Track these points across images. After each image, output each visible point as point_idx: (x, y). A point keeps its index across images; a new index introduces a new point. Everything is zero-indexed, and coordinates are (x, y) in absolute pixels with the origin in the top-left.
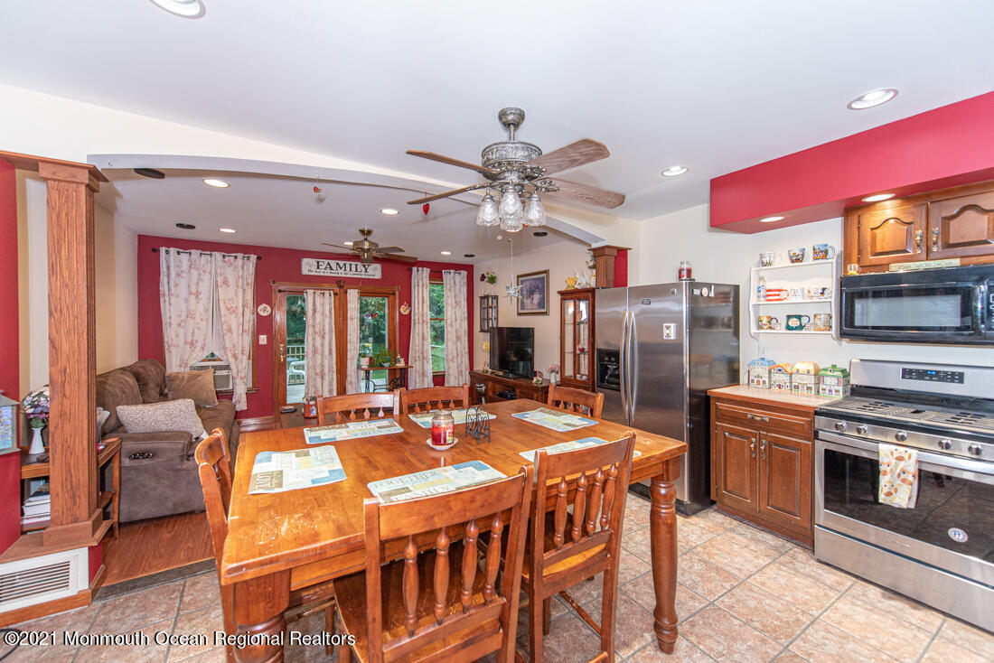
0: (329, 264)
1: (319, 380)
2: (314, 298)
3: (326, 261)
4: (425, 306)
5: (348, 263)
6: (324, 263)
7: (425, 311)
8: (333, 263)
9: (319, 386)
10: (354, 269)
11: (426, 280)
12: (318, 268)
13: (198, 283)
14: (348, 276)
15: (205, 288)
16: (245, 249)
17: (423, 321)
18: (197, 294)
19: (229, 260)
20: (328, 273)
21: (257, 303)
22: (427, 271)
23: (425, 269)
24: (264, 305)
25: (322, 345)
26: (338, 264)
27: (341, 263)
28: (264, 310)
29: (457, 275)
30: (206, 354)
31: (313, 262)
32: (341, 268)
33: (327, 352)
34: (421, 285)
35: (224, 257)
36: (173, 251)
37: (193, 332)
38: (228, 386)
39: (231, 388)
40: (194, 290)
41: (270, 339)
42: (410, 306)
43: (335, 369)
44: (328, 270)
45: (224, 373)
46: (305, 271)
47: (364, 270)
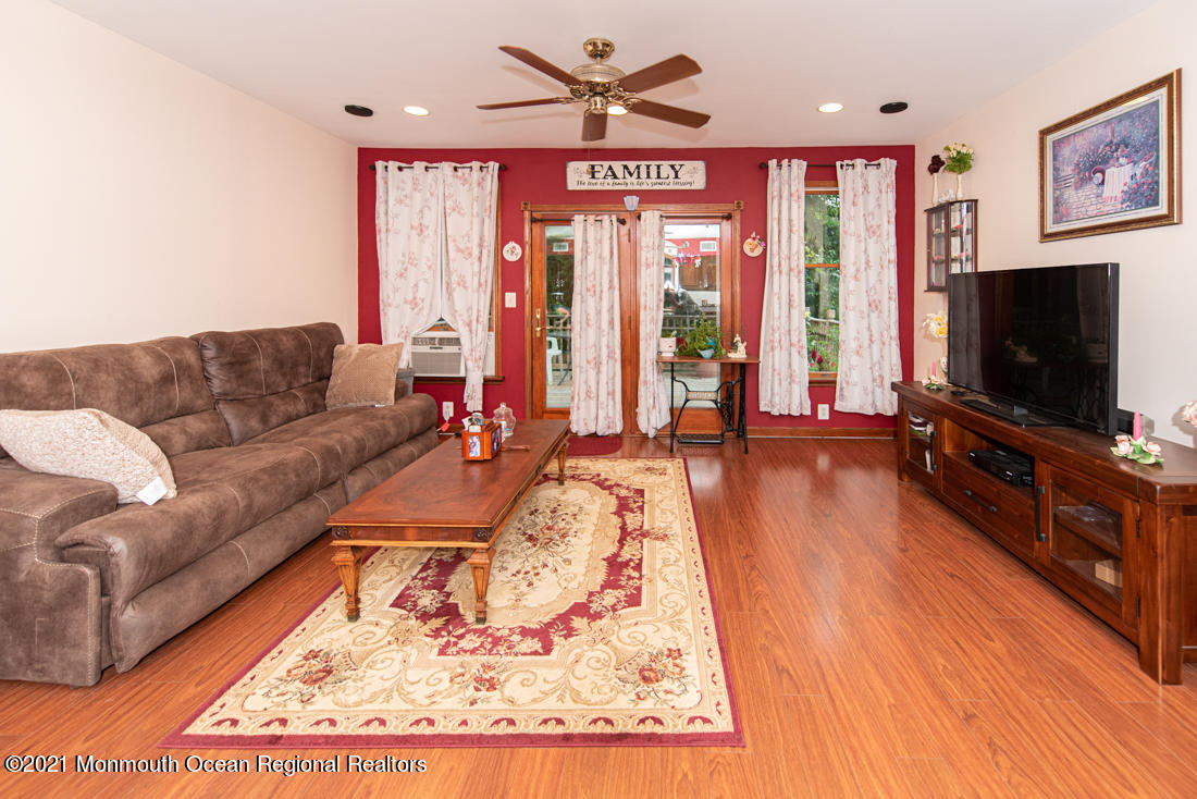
0: (610, 168)
1: (592, 373)
2: (585, 230)
3: (606, 164)
4: (795, 237)
5: (643, 164)
6: (602, 167)
7: (794, 249)
8: (618, 166)
9: (592, 384)
10: (653, 173)
11: (799, 186)
12: (593, 177)
13: (422, 211)
14: (644, 187)
15: (431, 219)
16: (483, 155)
17: (790, 270)
18: (421, 230)
19: (463, 174)
20: (609, 185)
21: (502, 240)
22: (799, 167)
23: (795, 162)
24: (511, 244)
25: (599, 313)
26: (626, 167)
27: (632, 165)
28: (512, 252)
29: (872, 171)
30: (433, 321)
31: (584, 165)
32: (631, 175)
33: (605, 325)
34: (785, 194)
35: (455, 169)
36: (393, 165)
37: (416, 285)
38: (459, 372)
39: (462, 374)
40: (416, 223)
41: (520, 300)
42: (764, 239)
43: (618, 355)
44: (610, 180)
45: (453, 349)
46: (572, 185)
47: (672, 174)
